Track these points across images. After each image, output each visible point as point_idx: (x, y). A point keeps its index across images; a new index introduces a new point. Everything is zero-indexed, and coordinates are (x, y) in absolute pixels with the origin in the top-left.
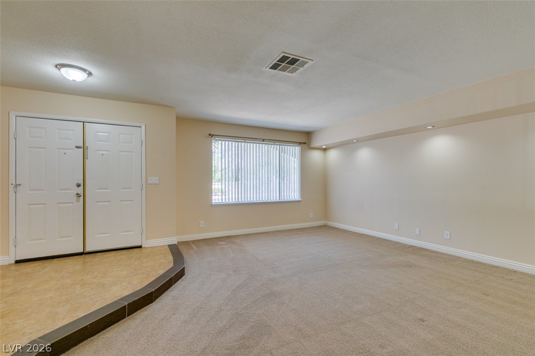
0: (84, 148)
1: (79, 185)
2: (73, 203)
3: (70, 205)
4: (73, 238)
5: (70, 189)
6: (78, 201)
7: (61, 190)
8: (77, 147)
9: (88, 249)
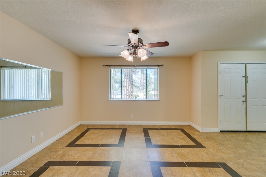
0: (246, 77)
1: (243, 96)
2: (241, 105)
3: (240, 106)
4: (241, 123)
5: (240, 98)
6: (243, 104)
7: (237, 98)
8: (243, 77)
9: (248, 130)
